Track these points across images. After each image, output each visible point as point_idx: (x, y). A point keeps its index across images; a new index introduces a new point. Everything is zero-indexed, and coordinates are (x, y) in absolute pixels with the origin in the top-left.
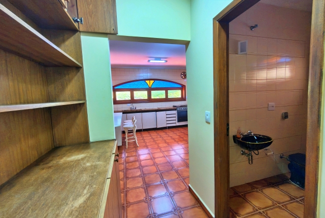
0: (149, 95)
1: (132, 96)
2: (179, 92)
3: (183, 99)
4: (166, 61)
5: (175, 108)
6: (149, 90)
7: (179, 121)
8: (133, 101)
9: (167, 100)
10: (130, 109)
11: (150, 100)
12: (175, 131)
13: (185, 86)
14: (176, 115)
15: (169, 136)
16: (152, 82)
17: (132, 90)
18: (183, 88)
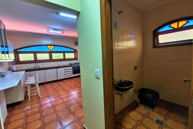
0: (51, 56)
1: (35, 57)
2: (73, 54)
3: (76, 59)
4: (63, 32)
5: (70, 65)
6: (51, 53)
7: (74, 73)
8: (36, 61)
9: (64, 59)
10: (33, 68)
11: (51, 60)
12: (72, 80)
13: (77, 50)
14: (72, 70)
15: (67, 85)
16: (52, 47)
17: (35, 53)
18: (75, 52)
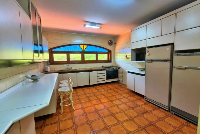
0: (83, 57)
1: (68, 57)
2: (106, 55)
3: (109, 61)
4: (101, 28)
5: (104, 69)
6: (83, 53)
8: (68, 62)
9: (97, 61)
10: (66, 69)
11: (83, 61)
13: (111, 51)
14: (105, 74)
16: (85, 46)
17: (68, 53)
18: (109, 52)
